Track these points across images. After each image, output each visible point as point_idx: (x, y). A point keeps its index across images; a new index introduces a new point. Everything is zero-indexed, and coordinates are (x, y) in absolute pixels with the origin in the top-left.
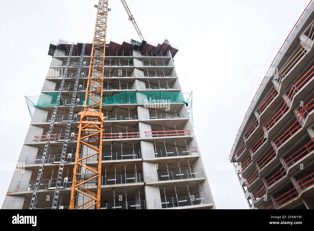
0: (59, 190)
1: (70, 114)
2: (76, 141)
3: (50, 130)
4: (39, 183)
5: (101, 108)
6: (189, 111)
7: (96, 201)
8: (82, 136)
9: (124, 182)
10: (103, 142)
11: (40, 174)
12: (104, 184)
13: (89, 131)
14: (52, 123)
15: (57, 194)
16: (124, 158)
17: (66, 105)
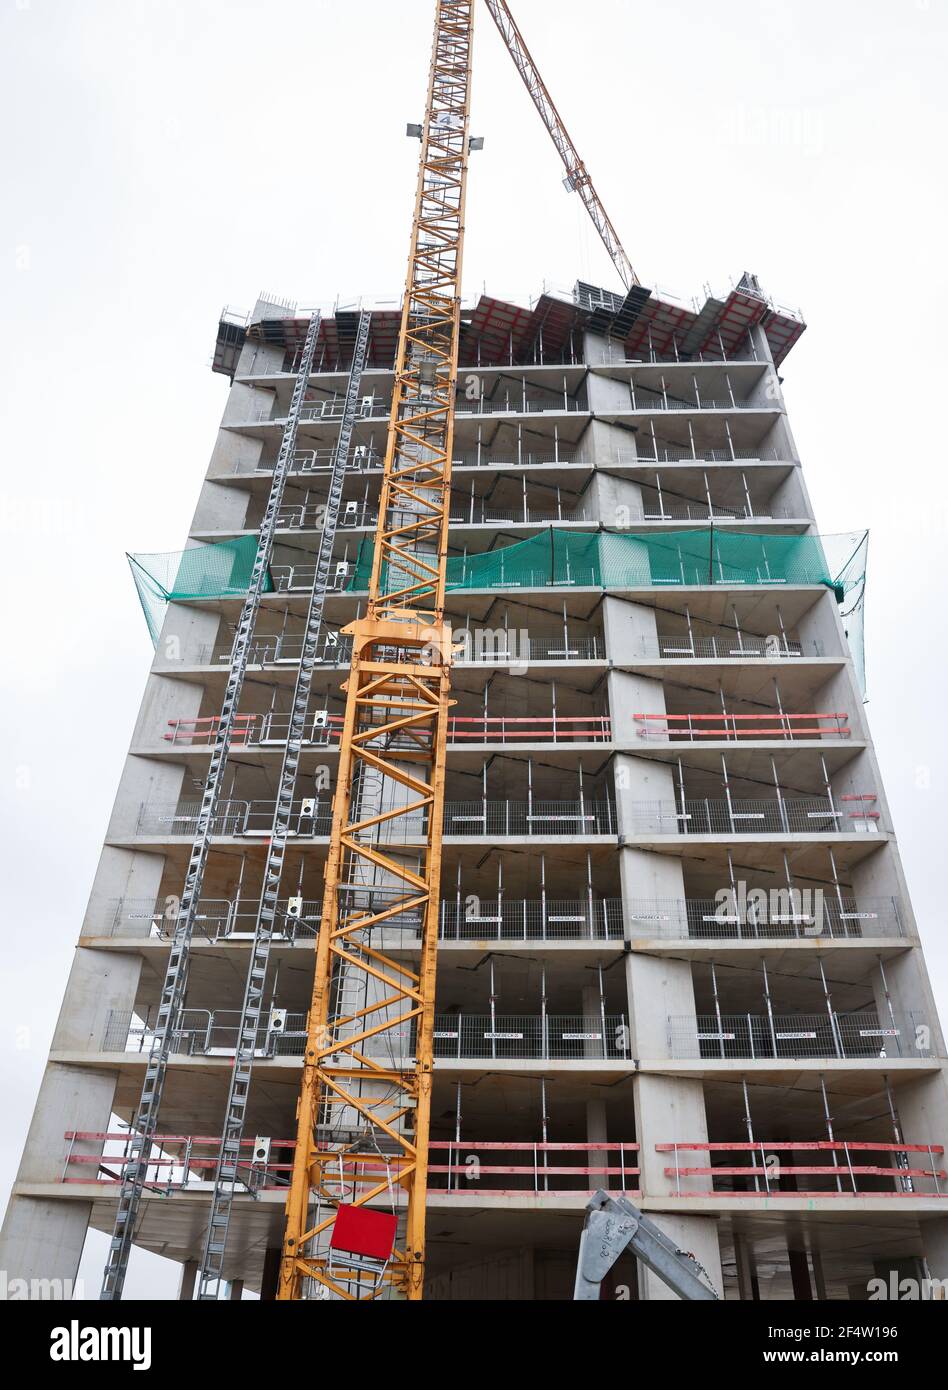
0: (269, 946)
1: (311, 629)
2: (333, 748)
3: (229, 697)
4: (192, 912)
5: (440, 603)
6: (846, 624)
7: (415, 1004)
8: (359, 725)
9: (535, 932)
10: (449, 754)
11: (193, 878)
12: (450, 935)
13: (388, 707)
14: (236, 666)
15: (260, 961)
16: (541, 828)
17: (290, 592)
